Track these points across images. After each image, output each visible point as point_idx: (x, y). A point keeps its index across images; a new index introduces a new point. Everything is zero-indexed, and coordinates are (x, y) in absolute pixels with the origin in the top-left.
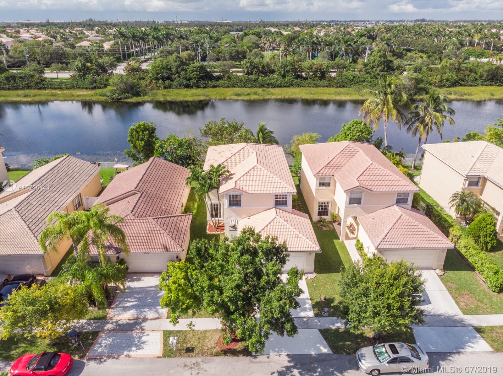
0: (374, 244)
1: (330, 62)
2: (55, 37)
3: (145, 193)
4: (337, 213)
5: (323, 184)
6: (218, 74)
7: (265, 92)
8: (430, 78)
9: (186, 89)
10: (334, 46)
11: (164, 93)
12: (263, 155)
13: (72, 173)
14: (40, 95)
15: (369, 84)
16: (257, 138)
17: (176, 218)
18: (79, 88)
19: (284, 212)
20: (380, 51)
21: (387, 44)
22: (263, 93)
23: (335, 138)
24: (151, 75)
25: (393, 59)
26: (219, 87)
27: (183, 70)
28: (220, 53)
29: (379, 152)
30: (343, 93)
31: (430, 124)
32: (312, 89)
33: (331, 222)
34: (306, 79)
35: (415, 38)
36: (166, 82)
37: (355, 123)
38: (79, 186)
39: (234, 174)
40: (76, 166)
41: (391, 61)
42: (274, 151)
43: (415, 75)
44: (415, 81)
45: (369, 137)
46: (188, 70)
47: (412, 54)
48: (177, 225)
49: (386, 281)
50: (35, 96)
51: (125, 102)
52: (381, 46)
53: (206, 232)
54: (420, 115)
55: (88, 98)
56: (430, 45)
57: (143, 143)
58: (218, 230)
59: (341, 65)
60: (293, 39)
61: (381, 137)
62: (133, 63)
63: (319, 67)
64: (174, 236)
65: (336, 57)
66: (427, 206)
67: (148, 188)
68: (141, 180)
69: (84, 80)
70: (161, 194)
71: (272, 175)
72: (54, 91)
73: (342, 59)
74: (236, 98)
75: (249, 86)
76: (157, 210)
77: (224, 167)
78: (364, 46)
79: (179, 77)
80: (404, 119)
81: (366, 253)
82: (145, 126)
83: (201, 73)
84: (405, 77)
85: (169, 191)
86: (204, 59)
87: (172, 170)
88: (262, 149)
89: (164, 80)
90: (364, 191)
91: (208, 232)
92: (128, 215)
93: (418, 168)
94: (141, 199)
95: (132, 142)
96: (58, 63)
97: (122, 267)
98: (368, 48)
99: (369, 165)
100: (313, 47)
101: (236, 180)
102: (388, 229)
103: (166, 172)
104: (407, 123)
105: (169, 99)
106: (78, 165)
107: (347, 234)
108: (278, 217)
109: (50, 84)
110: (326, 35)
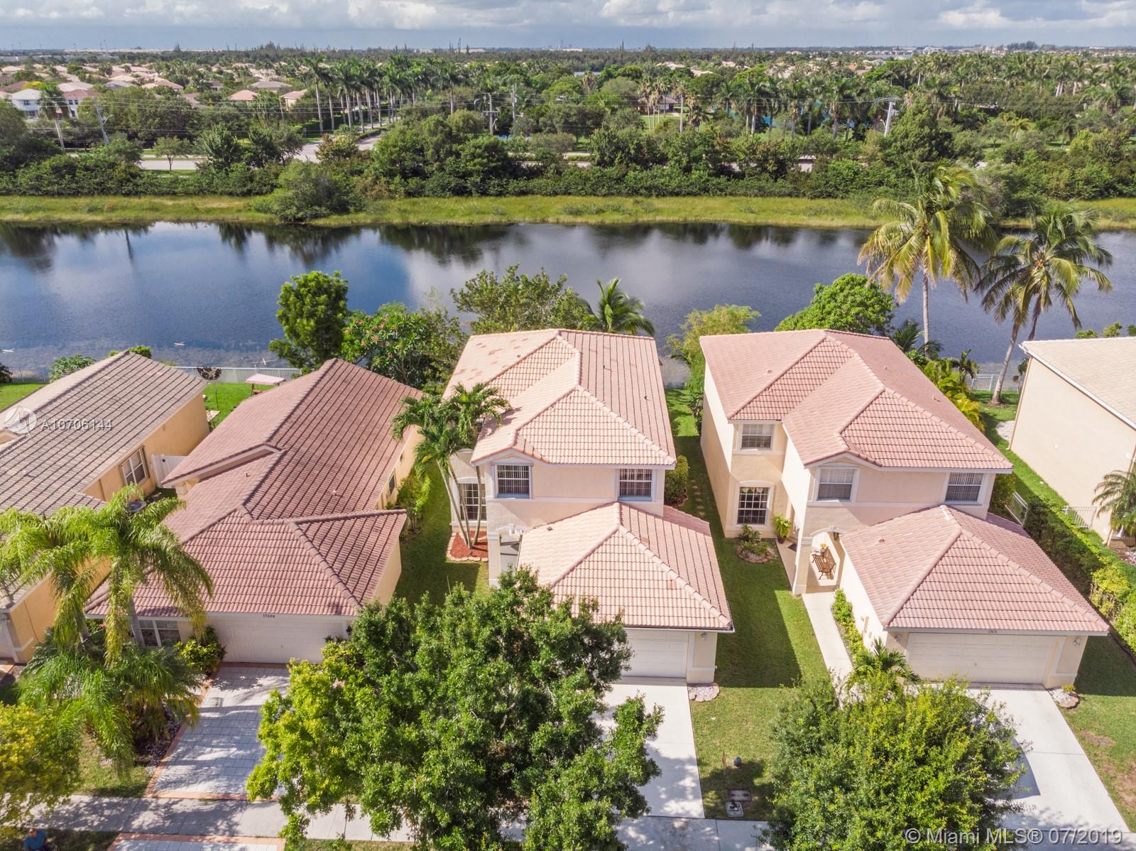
0: (879, 615)
1: (801, 137)
2: (183, 83)
3: (291, 453)
4: (788, 517)
5: (754, 440)
6: (530, 164)
7: (639, 207)
8: (1045, 176)
9: (456, 198)
10: (810, 99)
11: (403, 208)
12: (600, 360)
13: (130, 396)
14: (123, 208)
15: (892, 190)
16: (598, 315)
17: (359, 522)
18: (215, 193)
19: (643, 516)
20: (921, 112)
21: (940, 95)
22: (635, 209)
23: (795, 320)
24: (377, 165)
25: (952, 130)
26: (533, 193)
27: (450, 153)
28: (542, 115)
29: (904, 361)
30: (827, 212)
31: (1043, 289)
32: (755, 200)
33: (771, 542)
34: (740, 176)
35: (1008, 83)
36: (410, 180)
37: (848, 283)
38: (140, 428)
39: (518, 410)
40: (144, 379)
41: (948, 136)
42: (632, 350)
43: (1006, 168)
44: (1007, 184)
45: (882, 319)
46: (463, 154)
47: (998, 120)
48: (360, 543)
49: (903, 746)
50: (112, 209)
51: (312, 226)
52: (923, 99)
53: (445, 559)
54: (1018, 263)
55: (229, 217)
56: (1046, 100)
57: (312, 323)
58: (476, 552)
59: (825, 145)
60: (717, 85)
61: (913, 320)
62: (339, 138)
63: (772, 150)
64: (346, 571)
65: (814, 126)
66: (1033, 507)
67: (301, 441)
68: (289, 417)
69: (227, 174)
70: (336, 456)
71: (614, 415)
72: (157, 200)
73: (829, 131)
74: (569, 219)
75: (604, 191)
76: (315, 500)
77: (491, 393)
78: (883, 99)
79: (441, 169)
80: (974, 274)
81: (860, 632)
82: (318, 282)
83: (492, 162)
84: (983, 174)
85: (358, 447)
86: (504, 129)
87: (377, 393)
88: (600, 344)
89: (405, 177)
90: (859, 465)
91: (450, 558)
92: (235, 511)
93: (1009, 400)
94: (279, 468)
95: (287, 320)
96: (172, 137)
97: (205, 650)
98: (891, 104)
99: (874, 395)
100: (759, 101)
101: (517, 427)
102: (922, 574)
103: (359, 397)
104: (981, 285)
105: (413, 219)
106: (150, 374)
107: (811, 574)
108: (623, 530)
109: (151, 185)
110: (795, 77)
